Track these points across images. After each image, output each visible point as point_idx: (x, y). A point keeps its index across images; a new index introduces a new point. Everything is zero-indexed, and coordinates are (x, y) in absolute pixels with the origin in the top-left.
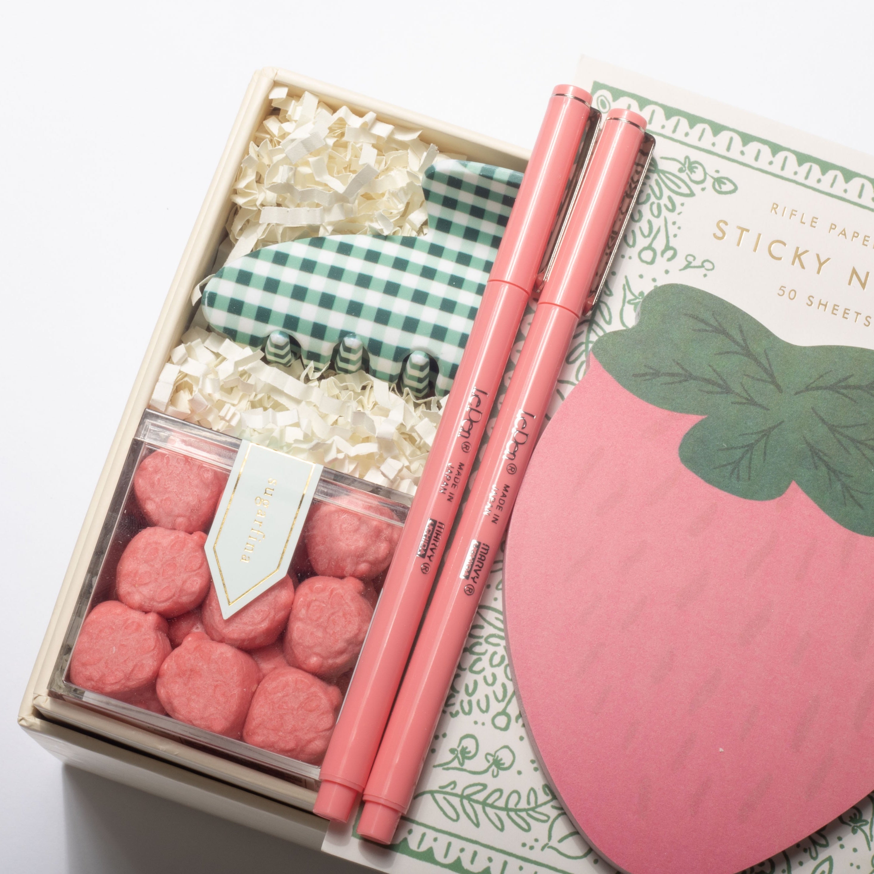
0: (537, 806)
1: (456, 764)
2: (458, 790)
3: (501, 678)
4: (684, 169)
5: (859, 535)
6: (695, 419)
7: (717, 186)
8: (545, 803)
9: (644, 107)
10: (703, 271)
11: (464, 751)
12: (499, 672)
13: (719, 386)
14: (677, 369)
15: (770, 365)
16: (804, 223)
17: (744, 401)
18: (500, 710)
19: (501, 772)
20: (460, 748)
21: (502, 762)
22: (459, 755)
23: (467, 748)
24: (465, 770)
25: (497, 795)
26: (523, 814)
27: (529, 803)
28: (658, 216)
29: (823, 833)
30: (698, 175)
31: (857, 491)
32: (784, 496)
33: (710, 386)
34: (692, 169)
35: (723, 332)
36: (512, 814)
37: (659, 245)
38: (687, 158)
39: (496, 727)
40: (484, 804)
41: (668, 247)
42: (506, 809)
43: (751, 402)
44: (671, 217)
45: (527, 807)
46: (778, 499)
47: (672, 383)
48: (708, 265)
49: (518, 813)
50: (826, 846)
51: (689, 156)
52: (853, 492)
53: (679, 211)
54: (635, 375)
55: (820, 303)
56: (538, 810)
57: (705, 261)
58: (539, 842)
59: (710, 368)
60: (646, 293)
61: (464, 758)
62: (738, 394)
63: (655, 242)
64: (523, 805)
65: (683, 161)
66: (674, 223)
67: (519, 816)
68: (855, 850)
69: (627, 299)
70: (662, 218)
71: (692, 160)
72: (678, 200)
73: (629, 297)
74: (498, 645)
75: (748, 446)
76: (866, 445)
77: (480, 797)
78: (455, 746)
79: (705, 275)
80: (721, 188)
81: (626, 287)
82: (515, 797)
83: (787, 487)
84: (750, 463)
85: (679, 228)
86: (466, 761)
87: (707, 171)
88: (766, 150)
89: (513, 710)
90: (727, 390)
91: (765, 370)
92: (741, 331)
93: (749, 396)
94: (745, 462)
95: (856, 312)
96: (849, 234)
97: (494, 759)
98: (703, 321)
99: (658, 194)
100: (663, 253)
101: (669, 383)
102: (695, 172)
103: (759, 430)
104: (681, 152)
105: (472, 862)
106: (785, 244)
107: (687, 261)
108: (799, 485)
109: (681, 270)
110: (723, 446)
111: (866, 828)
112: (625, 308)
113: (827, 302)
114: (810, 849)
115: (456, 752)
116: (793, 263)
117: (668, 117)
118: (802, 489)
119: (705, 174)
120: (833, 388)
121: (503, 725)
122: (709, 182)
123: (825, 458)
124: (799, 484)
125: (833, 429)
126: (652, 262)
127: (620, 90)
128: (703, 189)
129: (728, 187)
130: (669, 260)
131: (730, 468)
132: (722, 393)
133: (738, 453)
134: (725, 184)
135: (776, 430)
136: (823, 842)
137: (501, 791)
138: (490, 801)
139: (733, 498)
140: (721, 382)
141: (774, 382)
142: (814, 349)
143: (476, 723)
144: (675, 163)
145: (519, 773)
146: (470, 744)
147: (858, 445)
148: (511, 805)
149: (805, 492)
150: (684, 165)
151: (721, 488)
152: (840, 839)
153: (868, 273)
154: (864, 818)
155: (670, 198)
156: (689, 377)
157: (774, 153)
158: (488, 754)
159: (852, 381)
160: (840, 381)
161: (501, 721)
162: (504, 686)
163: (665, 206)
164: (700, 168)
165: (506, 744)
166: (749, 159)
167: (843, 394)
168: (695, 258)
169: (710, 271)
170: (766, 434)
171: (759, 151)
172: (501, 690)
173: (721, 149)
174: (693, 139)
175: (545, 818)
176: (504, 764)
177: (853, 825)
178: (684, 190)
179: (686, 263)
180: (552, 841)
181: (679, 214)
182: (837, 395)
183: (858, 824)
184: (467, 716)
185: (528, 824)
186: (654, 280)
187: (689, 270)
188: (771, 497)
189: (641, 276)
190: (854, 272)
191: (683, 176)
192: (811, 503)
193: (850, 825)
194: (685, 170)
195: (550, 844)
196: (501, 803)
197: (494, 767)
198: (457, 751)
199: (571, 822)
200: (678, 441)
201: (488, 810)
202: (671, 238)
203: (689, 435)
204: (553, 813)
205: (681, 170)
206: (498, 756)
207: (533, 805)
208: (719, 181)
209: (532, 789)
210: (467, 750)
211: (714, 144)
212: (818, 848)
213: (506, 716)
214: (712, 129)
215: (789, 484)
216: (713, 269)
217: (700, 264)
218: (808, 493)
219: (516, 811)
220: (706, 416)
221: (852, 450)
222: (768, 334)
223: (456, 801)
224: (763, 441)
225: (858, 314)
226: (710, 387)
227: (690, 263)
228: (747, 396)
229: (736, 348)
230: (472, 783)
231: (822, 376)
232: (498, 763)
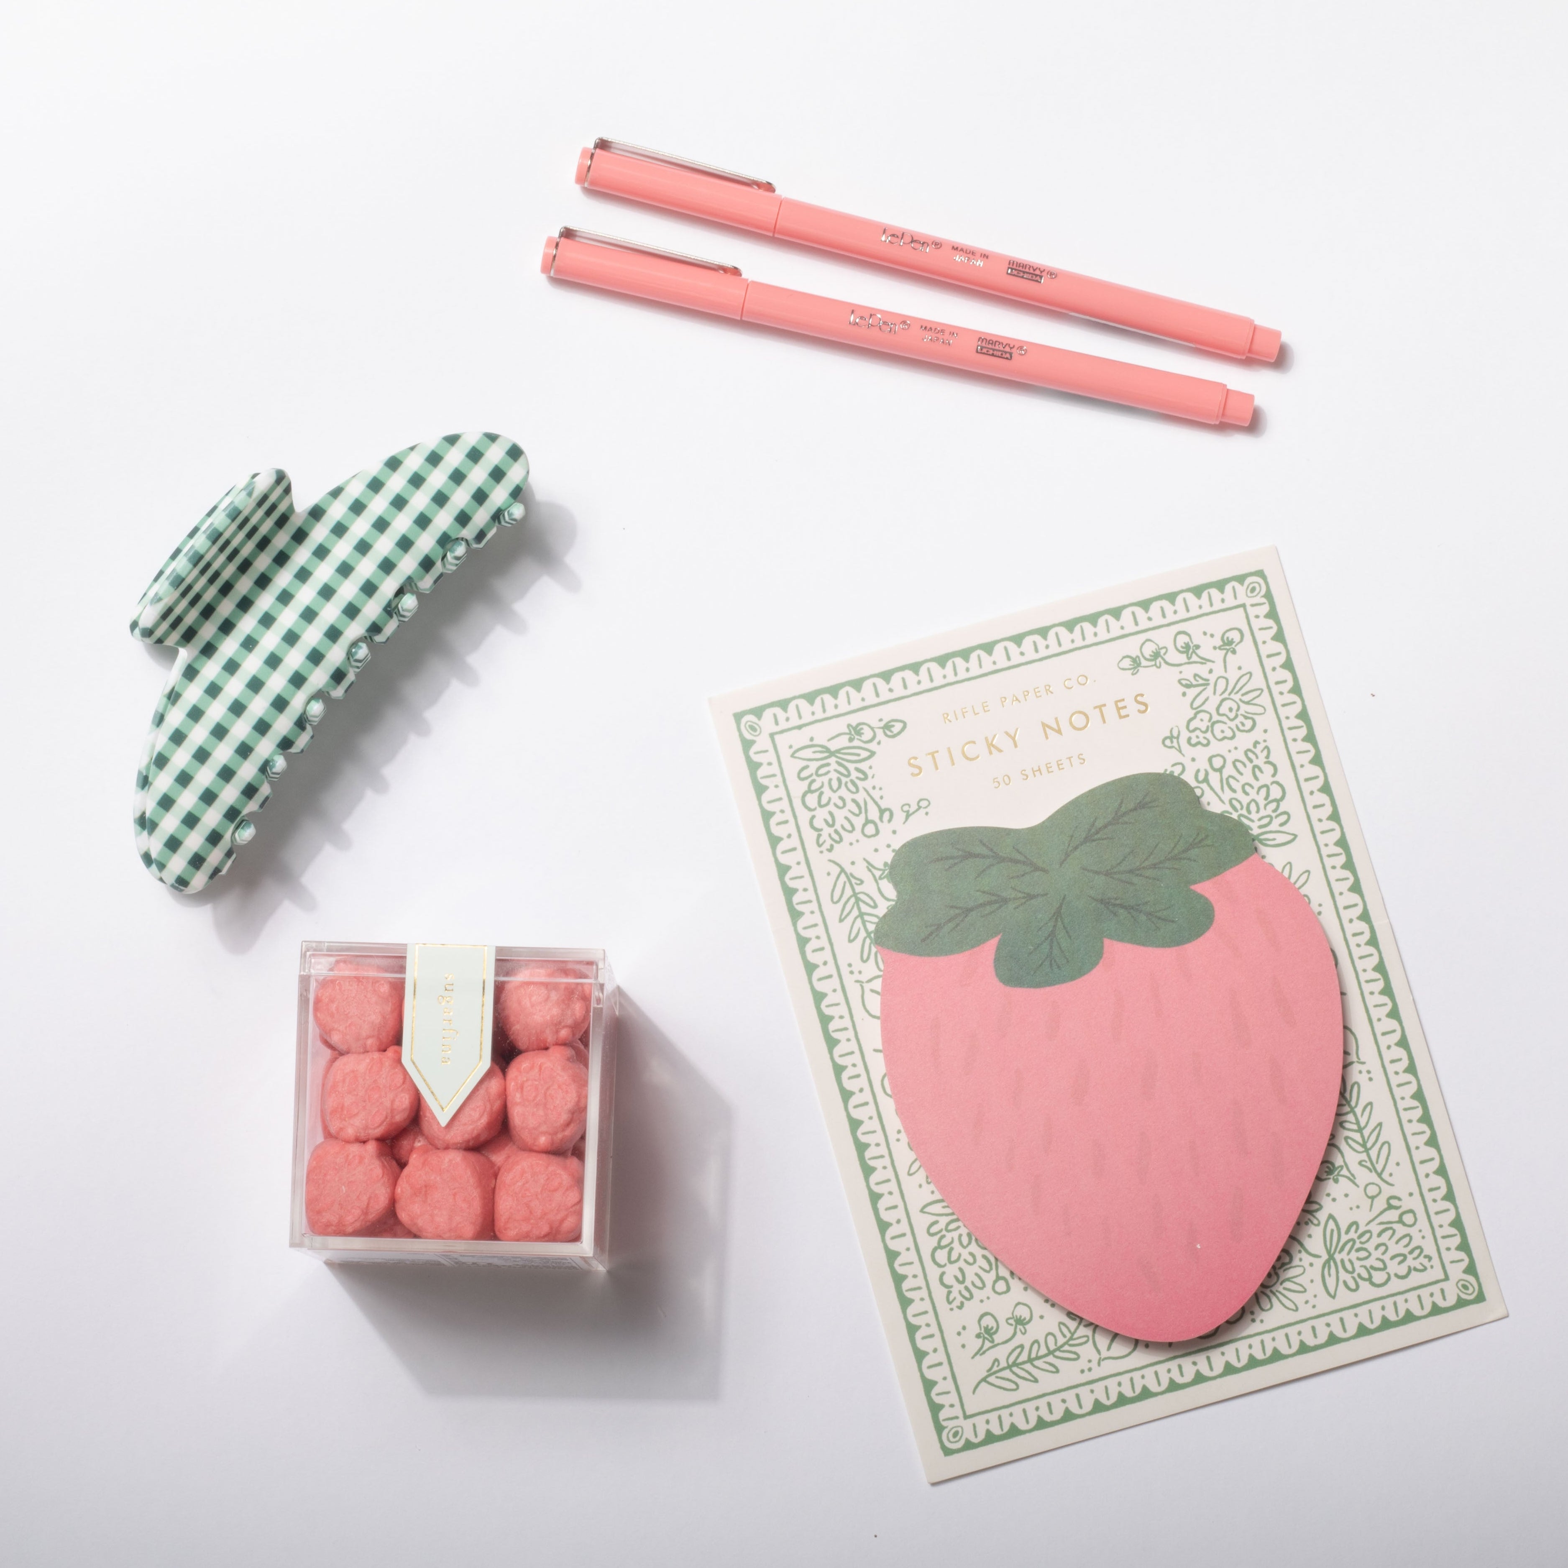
0: (1073, 1334)
1: (988, 1344)
2: (1003, 1364)
3: (979, 1252)
4: (852, 737)
5: (1184, 946)
6: (994, 942)
7: (889, 733)
8: (1077, 1328)
9: (787, 707)
10: (922, 811)
11: (987, 1330)
12: (974, 1248)
13: (996, 902)
14: (952, 912)
15: (1025, 857)
16: (978, 714)
17: (1023, 901)
18: (994, 1278)
19: (1026, 1327)
20: (983, 1329)
21: (1022, 1318)
22: (986, 1336)
23: (988, 1326)
24: (998, 1344)
25: (1036, 1346)
26: (1066, 1348)
27: (1064, 1336)
28: (858, 791)
29: (1311, 1200)
30: (867, 734)
31: (1160, 910)
32: (1105, 956)
33: (988, 907)
34: (859, 733)
35: (969, 855)
36: (1057, 1353)
37: (874, 814)
38: (849, 726)
39: (999, 1294)
40: (1030, 1360)
41: (882, 812)
42: (1050, 1353)
43: (1030, 897)
44: (868, 784)
45: (1065, 1340)
46: (1101, 961)
47: (958, 925)
48: (923, 804)
49: (1062, 1349)
50: (1321, 1207)
51: (850, 723)
52: (1159, 914)
53: (872, 775)
54: (923, 940)
55: (1034, 772)
56: (1076, 1336)
57: (919, 802)
58: (1093, 1360)
59: (978, 893)
60: (889, 862)
61: (991, 1335)
62: (1015, 899)
63: (869, 814)
64: (1061, 1340)
65: (847, 731)
66: (874, 788)
67: (1064, 1351)
68: (1346, 1195)
69: (877, 877)
70: (861, 790)
71: (854, 724)
72: (863, 766)
73: (878, 874)
74: (958, 1227)
75: (1049, 935)
76: (1144, 868)
77: (1024, 1357)
78: (979, 1331)
79: (927, 814)
80: (891, 731)
81: (870, 867)
82: (1051, 1339)
83: (1102, 947)
84: (1060, 948)
85: (881, 789)
86: (995, 1337)
87: (873, 725)
88: (908, 674)
89: (1004, 1272)
90: (1005, 901)
91: (1024, 863)
92: (984, 845)
93: (1025, 893)
94: (1056, 951)
95: (1067, 758)
96: (1021, 698)
97: (1015, 1321)
98: (947, 858)
99: (845, 773)
100: (881, 819)
101: (954, 928)
102: (863, 734)
103: (1050, 916)
104: (840, 725)
105: (1051, 1412)
106: (974, 742)
107: (904, 812)
108: (1111, 939)
109: (904, 823)
110: (1030, 949)
111: (1344, 1172)
112: (880, 886)
113: (1039, 767)
114: (1309, 1219)
115: (982, 1335)
116: (991, 753)
117: (812, 702)
118: (1116, 940)
119: (872, 729)
120: (1088, 839)
121: (1004, 1289)
122: (880, 733)
123: (1118, 902)
124: (1111, 937)
125: (1107, 874)
126: (877, 832)
127: (759, 707)
128: (879, 743)
129: (898, 727)
130: (890, 821)
131: (1047, 963)
132: (1001, 907)
133: (1046, 947)
134: (893, 726)
135: (1064, 906)
136: (1316, 1207)
137: (1036, 1341)
138: (1033, 1355)
139: (1064, 986)
140: (994, 898)
141: (1037, 869)
142: (1051, 818)
143: (982, 1301)
144: (842, 736)
145: (1042, 1317)
146: (988, 1321)
147: (1137, 872)
148: (1052, 1347)
149: (1120, 941)
150: (850, 733)
151: (1050, 985)
152: (1328, 1195)
153: (1056, 719)
154: (1337, 1165)
155: (857, 770)
156: (968, 911)
157: (917, 672)
158: (1007, 1319)
159: (1099, 824)
160: (1090, 830)
161: (1001, 1286)
162: (984, 1257)
163: (857, 778)
164: (865, 727)
165: (1016, 1302)
166: (899, 692)
167: (1099, 839)
168: (909, 805)
169: (929, 808)
170: (1058, 914)
171: (903, 679)
172: (985, 1261)
173: (872, 699)
174: (844, 707)
175: (1085, 1339)
176: (1025, 1319)
177: (1331, 1177)
178: (864, 754)
179: (905, 814)
180: (1102, 1353)
181: (873, 777)
182: (1094, 843)
183: (1336, 1173)
184: (972, 1300)
185: (1075, 1353)
186: (889, 846)
187: (911, 818)
188: (1094, 964)
189: (876, 850)
190: (1045, 726)
191: (856, 743)
192: (1129, 946)
193: (1329, 1179)
194: (854, 737)
195: (1103, 1356)
196: (1043, 1351)
197: (1019, 1327)
198: (982, 1333)
199: (1106, 1331)
200: (991, 971)
201: (1036, 1363)
202: (880, 802)
203: (997, 960)
204: (1088, 1332)
205: (851, 740)
206: (1016, 1316)
207: (1068, 1335)
208: (887, 727)
209: (1060, 1323)
210: (990, 1327)
211: (863, 700)
212: (1314, 1214)
213: (1002, 1279)
214: (853, 687)
215: (1103, 943)
216: (929, 804)
217: (917, 807)
218: (1122, 940)
219: (1058, 1349)
220: (1001, 934)
221: (1135, 880)
222: (1008, 832)
223: (1007, 1374)
224: (1059, 923)
225: (1069, 758)
226: (988, 909)
227: (908, 812)
228: (1023, 895)
229: (988, 862)
230: (1010, 1351)
231: (1072, 836)
232: (1020, 1321)
